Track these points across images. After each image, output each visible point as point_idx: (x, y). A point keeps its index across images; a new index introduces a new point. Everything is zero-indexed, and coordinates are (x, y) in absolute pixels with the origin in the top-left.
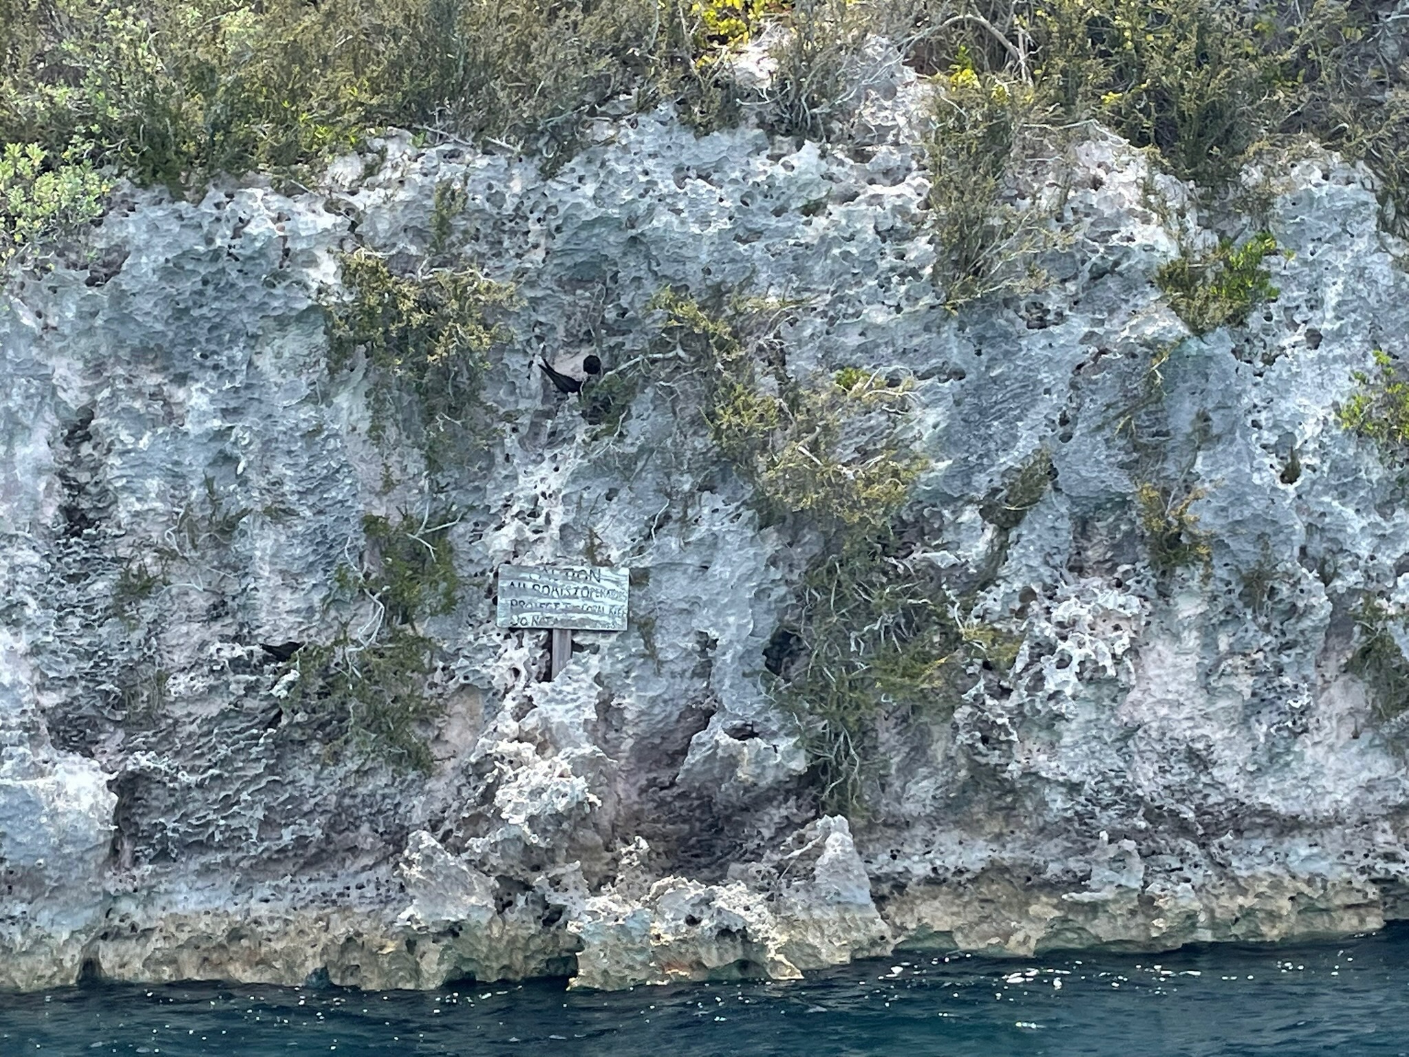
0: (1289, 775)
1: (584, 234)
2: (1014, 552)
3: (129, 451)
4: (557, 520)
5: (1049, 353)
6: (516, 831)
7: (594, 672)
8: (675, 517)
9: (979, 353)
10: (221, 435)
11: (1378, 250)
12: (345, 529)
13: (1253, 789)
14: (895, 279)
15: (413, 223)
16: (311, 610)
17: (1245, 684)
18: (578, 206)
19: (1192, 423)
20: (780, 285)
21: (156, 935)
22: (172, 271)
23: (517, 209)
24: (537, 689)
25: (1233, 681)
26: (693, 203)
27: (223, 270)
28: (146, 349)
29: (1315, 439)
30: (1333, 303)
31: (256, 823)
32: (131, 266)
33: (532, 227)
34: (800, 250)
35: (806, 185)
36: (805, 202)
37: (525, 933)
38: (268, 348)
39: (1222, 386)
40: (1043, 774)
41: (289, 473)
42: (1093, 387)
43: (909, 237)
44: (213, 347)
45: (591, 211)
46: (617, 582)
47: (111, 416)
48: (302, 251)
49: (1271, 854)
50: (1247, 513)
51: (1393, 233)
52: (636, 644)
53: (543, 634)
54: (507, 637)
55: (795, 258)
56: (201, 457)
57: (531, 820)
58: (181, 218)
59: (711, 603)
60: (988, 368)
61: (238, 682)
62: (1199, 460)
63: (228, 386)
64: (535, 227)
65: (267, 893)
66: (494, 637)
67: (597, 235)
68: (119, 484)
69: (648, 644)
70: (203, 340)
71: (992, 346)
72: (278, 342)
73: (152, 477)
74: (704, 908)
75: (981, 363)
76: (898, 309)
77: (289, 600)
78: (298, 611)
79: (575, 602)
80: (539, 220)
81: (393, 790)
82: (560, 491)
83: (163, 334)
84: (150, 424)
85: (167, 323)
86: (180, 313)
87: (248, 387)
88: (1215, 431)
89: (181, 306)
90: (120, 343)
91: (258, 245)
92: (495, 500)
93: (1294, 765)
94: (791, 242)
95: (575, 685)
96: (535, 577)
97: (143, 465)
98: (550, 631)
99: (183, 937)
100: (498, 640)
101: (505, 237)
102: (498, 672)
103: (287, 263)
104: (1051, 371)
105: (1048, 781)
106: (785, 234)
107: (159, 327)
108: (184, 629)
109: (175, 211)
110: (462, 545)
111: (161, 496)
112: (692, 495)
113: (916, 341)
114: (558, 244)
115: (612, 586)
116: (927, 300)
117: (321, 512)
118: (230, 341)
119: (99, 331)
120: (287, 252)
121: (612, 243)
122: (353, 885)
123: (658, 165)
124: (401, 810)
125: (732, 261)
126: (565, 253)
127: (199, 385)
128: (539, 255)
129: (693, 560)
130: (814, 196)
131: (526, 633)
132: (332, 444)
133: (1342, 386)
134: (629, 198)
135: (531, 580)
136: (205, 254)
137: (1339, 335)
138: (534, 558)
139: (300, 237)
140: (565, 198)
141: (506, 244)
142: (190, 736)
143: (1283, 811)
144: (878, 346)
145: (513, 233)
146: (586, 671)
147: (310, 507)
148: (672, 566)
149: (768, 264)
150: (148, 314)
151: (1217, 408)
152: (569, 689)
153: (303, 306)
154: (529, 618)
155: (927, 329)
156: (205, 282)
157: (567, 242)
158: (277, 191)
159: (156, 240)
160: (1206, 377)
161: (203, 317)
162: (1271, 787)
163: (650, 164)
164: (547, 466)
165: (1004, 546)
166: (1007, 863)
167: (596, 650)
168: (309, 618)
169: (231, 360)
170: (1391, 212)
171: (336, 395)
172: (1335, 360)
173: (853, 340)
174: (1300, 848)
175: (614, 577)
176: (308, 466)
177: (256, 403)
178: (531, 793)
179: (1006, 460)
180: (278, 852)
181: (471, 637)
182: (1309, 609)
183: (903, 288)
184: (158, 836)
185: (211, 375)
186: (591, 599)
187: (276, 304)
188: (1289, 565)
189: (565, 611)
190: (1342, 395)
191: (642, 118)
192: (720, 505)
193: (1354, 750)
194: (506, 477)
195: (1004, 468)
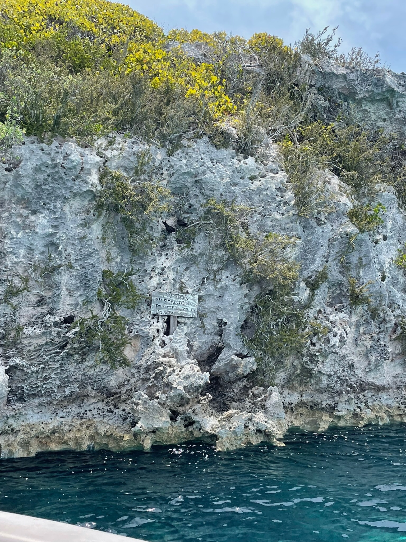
0: (378, 373)
1: (181, 177)
2: (316, 298)
3: (14, 238)
4: (171, 277)
5: (323, 234)
6: (180, 392)
7: (185, 332)
8: (211, 278)
9: (304, 232)
10: (51, 235)
11: (398, 213)
12: (95, 274)
13: (366, 377)
14: (282, 204)
15: (125, 165)
16: (77, 304)
17: (369, 343)
18: (181, 166)
19: (357, 260)
20: (245, 202)
21: (21, 432)
22: (37, 170)
23: (159, 165)
24: (166, 338)
25: (365, 342)
26: (218, 171)
27: (57, 172)
28: (24, 199)
29: (388, 268)
30: (390, 227)
31: (56, 386)
32: (23, 165)
33: (164, 172)
34: (251, 192)
35: (251, 170)
36: (250, 176)
37: (179, 431)
38: (68, 204)
39: (366, 249)
40: (323, 372)
41: (72, 252)
42: (333, 246)
43: (285, 191)
44: (48, 201)
45: (185, 169)
46: (194, 300)
47: (8, 223)
48: (88, 169)
49: (374, 398)
50: (374, 290)
51: (402, 208)
52: (198, 323)
53: (166, 317)
54: (153, 318)
55: (249, 194)
56: (41, 243)
57: (185, 387)
58: (42, 150)
59: (225, 309)
60: (307, 237)
61: (55, 331)
62: (361, 272)
63: (53, 217)
64: (165, 172)
65: (63, 414)
66: (148, 317)
67: (185, 178)
68: (9, 250)
69: (202, 323)
70: (45, 198)
71: (308, 230)
72: (71, 202)
73: (22, 249)
74: (249, 421)
75: (305, 235)
76: (283, 214)
77: (69, 300)
78: (72, 305)
79: (179, 307)
80: (167, 170)
81: (101, 373)
82: (171, 266)
83: (31, 194)
84: (22, 228)
85: (32, 190)
86: (38, 186)
87: (61, 218)
88: (364, 263)
89: (39, 184)
90: (14, 195)
91: (74, 164)
92: (149, 267)
93: (380, 370)
94: (248, 188)
95: (180, 337)
96: (165, 296)
97: (19, 243)
98: (169, 317)
99: (33, 433)
100: (150, 319)
101: (154, 175)
102: (152, 331)
103: (81, 172)
104: (323, 240)
105: (324, 374)
106: (246, 186)
107: (30, 191)
108: (27, 309)
109: (40, 147)
110: (136, 283)
111: (24, 257)
112: (218, 271)
113: (288, 226)
114: (172, 179)
115: (192, 301)
116: (292, 212)
117: (84, 268)
118: (54, 200)
119: (7, 189)
120: (82, 168)
121: (189, 181)
122: (88, 410)
123: (205, 157)
124: (106, 381)
125: (230, 192)
126: (174, 183)
127: (43, 215)
128: (165, 182)
129: (217, 294)
130: (253, 174)
131: (160, 317)
132: (90, 242)
133: (394, 253)
134: (196, 166)
135: (164, 298)
136: (51, 165)
137: (391, 237)
138: (164, 290)
139: (88, 163)
140: (176, 163)
141: (154, 177)
142: (28, 352)
143: (378, 384)
144: (275, 226)
145: (157, 174)
146: (183, 331)
147: (79, 266)
148: (210, 295)
149: (240, 195)
150: (27, 185)
151: (364, 256)
152: (178, 338)
153: (85, 190)
154: (162, 312)
155: (292, 222)
156: (49, 176)
157: (175, 179)
158: (79, 145)
159: (33, 157)
160: (361, 246)
161: (46, 189)
162: (373, 376)
163: (203, 156)
164: (164, 258)
165: (313, 295)
166: (305, 401)
167: (185, 324)
168: (75, 308)
169: (55, 207)
170: (401, 202)
171: (93, 224)
172: (391, 244)
173: (270, 223)
174: (384, 395)
175: (193, 298)
176: (80, 250)
177: (63, 224)
178: (184, 378)
179: (313, 267)
180: (64, 397)
181: (139, 317)
182: (390, 321)
183: (284, 208)
184: (20, 391)
185: (47, 212)
186: (185, 306)
187: (75, 187)
188: (384, 307)
189: (176, 310)
190: (393, 255)
191: (198, 140)
192: (229, 276)
193: (392, 365)
194: (152, 260)
195: (312, 270)
